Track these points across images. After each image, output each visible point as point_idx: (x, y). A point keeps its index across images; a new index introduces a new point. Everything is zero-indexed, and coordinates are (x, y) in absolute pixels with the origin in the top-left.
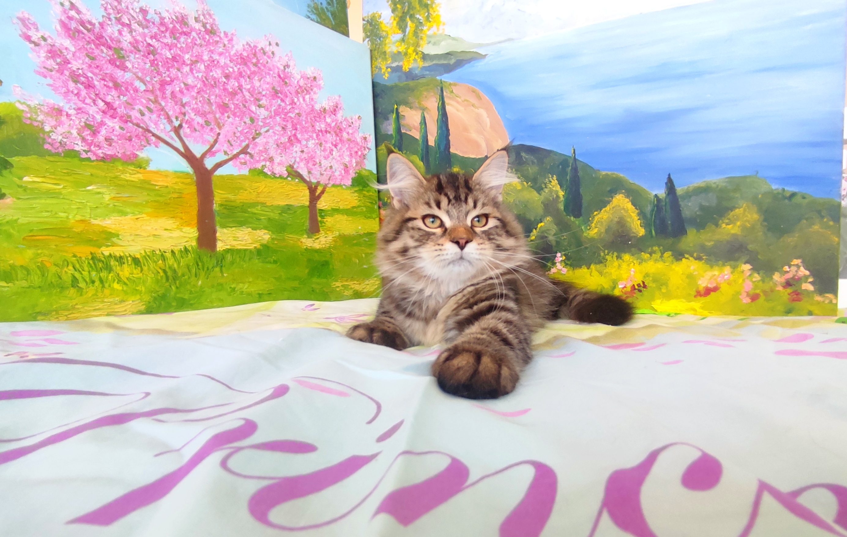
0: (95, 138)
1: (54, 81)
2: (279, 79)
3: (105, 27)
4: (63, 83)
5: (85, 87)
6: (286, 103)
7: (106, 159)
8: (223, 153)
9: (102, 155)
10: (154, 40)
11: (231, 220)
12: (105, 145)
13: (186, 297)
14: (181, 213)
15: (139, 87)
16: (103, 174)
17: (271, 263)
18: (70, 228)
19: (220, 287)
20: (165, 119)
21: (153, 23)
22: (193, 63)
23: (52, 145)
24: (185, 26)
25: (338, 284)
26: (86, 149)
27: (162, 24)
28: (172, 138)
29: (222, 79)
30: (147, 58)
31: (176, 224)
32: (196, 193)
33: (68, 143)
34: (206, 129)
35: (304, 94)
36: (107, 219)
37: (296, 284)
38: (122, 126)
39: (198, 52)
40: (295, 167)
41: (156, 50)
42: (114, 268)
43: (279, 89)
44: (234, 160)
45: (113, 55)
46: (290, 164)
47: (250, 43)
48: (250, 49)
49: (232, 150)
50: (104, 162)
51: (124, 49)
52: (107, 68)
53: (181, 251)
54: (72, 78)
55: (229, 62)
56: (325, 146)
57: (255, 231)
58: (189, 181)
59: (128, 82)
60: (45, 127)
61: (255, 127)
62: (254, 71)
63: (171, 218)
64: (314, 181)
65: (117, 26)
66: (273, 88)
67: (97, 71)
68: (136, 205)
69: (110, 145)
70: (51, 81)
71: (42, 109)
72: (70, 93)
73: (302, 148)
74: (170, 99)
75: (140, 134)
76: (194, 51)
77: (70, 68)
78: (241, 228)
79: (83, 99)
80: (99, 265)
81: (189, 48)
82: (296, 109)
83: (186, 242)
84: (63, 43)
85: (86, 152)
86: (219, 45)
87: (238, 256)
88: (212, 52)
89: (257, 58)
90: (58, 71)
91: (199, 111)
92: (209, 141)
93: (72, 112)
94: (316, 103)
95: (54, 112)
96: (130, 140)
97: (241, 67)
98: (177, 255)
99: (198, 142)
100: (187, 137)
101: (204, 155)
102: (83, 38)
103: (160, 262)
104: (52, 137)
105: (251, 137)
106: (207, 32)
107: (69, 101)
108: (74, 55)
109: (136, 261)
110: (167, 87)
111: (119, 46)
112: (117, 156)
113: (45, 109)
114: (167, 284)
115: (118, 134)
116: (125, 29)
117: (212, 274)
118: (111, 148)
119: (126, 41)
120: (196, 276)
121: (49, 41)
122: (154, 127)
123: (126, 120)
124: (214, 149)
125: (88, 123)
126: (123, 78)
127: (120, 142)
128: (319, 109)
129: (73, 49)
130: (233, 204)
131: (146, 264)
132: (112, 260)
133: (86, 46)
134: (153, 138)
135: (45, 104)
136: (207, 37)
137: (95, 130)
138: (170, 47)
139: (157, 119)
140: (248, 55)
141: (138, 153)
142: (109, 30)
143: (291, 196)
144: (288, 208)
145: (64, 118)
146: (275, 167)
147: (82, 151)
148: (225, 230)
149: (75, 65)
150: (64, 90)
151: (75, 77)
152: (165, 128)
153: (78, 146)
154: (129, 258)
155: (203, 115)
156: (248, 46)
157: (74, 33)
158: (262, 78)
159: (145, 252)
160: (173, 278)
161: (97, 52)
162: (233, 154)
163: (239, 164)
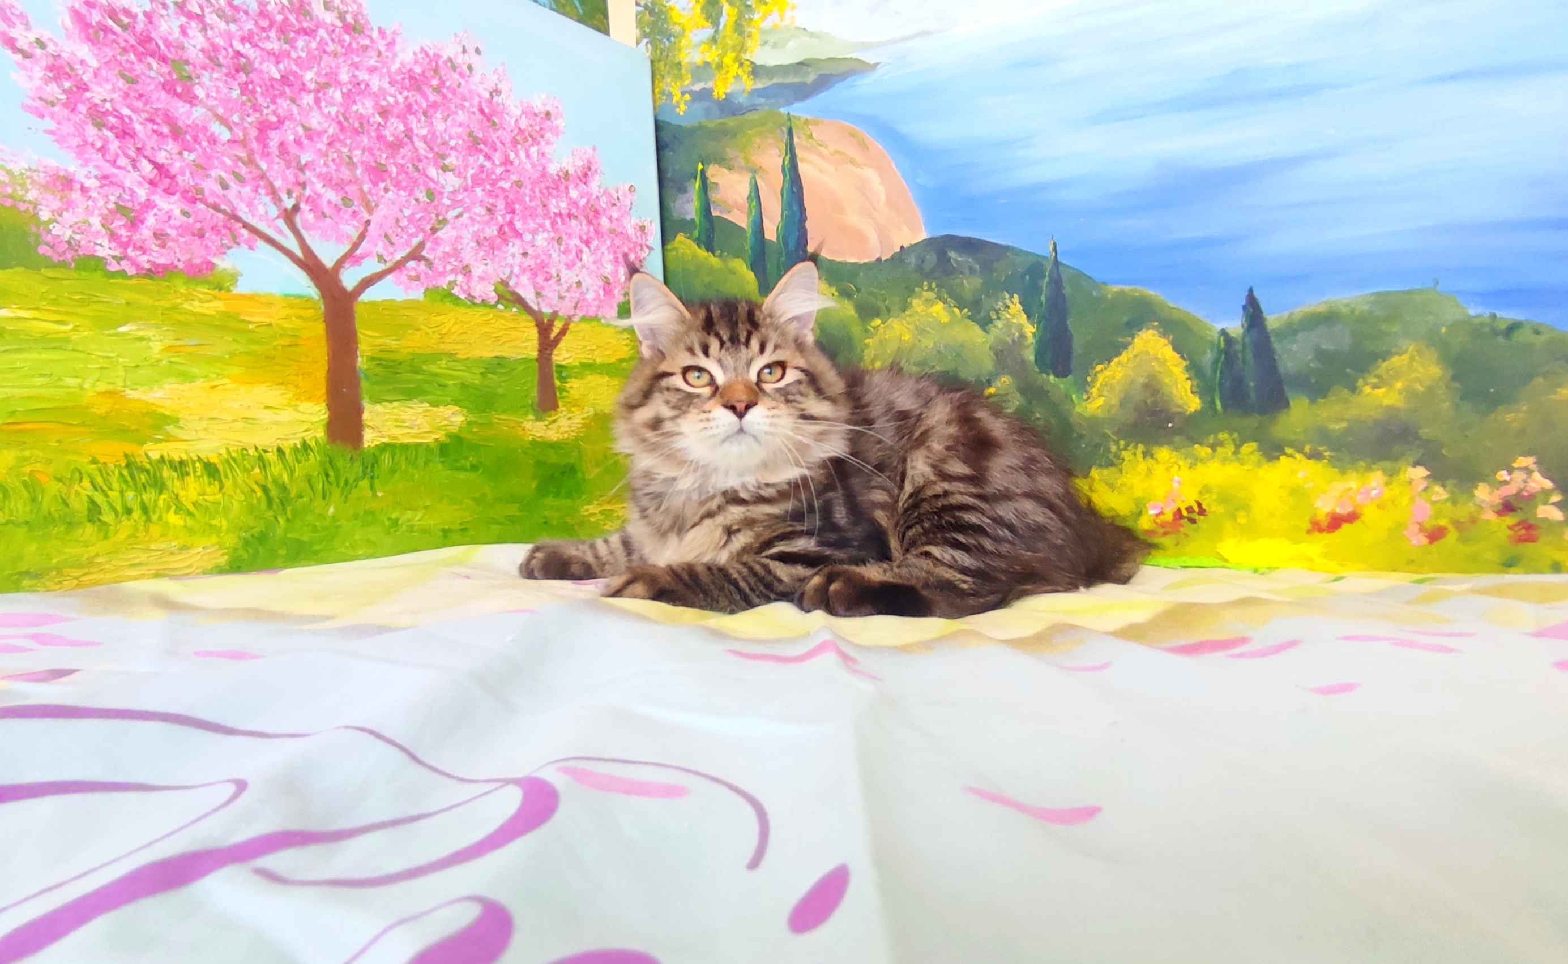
0: (135, 232)
1: (59, 123)
2: (481, 117)
3: (155, 20)
4: (75, 127)
5: (117, 137)
6: (493, 163)
7: (156, 272)
8: (376, 259)
9: (147, 266)
10: (248, 45)
11: (390, 388)
12: (153, 246)
13: (305, 538)
14: (297, 375)
15: (220, 134)
16: (150, 302)
17: (466, 470)
18: (87, 407)
19: (369, 518)
20: (267, 194)
21: (247, 13)
22: (321, 88)
23: (52, 247)
24: (305, 16)
25: (593, 508)
26: (117, 253)
27: (263, 14)
28: (280, 232)
29: (374, 116)
30: (235, 79)
31: (287, 396)
32: (325, 337)
33: (83, 242)
34: (345, 212)
35: (527, 144)
36: (156, 388)
37: (513, 510)
38: (186, 208)
39: (331, 68)
40: (511, 283)
41: (250, 62)
42: (169, 483)
43: (481, 135)
44: (397, 272)
45: (170, 73)
46: (502, 280)
47: (426, 49)
48: (427, 59)
49: (392, 254)
50: (151, 278)
51: (191, 61)
52: (158, 100)
53: (295, 449)
54: (93, 119)
55: (387, 85)
56: (567, 244)
57: (435, 409)
58: (310, 313)
59: (197, 125)
60: (41, 213)
61: (435, 207)
62: (435, 102)
63: (278, 384)
64: (547, 310)
65: (178, 19)
66: (471, 134)
67: (139, 104)
68: (211, 361)
69: (163, 246)
70: (52, 125)
71: (36, 178)
72: (89, 147)
73: (524, 249)
74: (278, 156)
75: (220, 224)
76: (322, 65)
77: (88, 100)
78: (409, 404)
79: (112, 159)
80: (140, 479)
81: (312, 60)
82: (513, 173)
83: (306, 431)
84: (76, 52)
85: (118, 259)
86: (369, 54)
87: (404, 457)
88: (355, 66)
89: (441, 78)
90: (65, 105)
91: (331, 180)
92: (348, 237)
93: (91, 183)
94: (550, 161)
95: (58, 184)
96: (201, 236)
97: (410, 94)
98: (287, 456)
99: (328, 239)
100: (307, 229)
101: (340, 264)
102: (114, 41)
103: (257, 470)
104: (54, 232)
105: (429, 227)
106: (348, 28)
107: (86, 163)
108: (96, 75)
109: (211, 470)
110: (272, 134)
111: (181, 57)
112: (176, 267)
113: (41, 178)
114: (270, 513)
115: (177, 223)
116: (193, 24)
117: (355, 494)
118: (164, 251)
119: (195, 46)
120: (324, 498)
121: (51, 48)
122: (247, 210)
123: (192, 196)
124: (358, 252)
125: (121, 203)
126: (188, 118)
127: (182, 239)
128: (555, 173)
129: (94, 63)
130: (392, 356)
131: (230, 476)
132: (165, 468)
133: (119, 57)
134: (245, 233)
135: (41, 169)
136: (347, 38)
137: (136, 217)
138: (277, 58)
139: (253, 195)
140: (423, 72)
141: (215, 260)
142: (164, 26)
143: (503, 340)
144: (499, 363)
145: (76, 195)
146: (473, 284)
147: (109, 258)
148: (379, 408)
149: (98, 93)
150: (77, 141)
151: (97, 115)
152: (266, 212)
153: (102, 249)
154: (198, 465)
155: (339, 186)
156: (423, 55)
157: (96, 32)
158: (448, 116)
159: (228, 452)
160: (282, 502)
161: (139, 68)
162: (394, 261)
163: (406, 280)
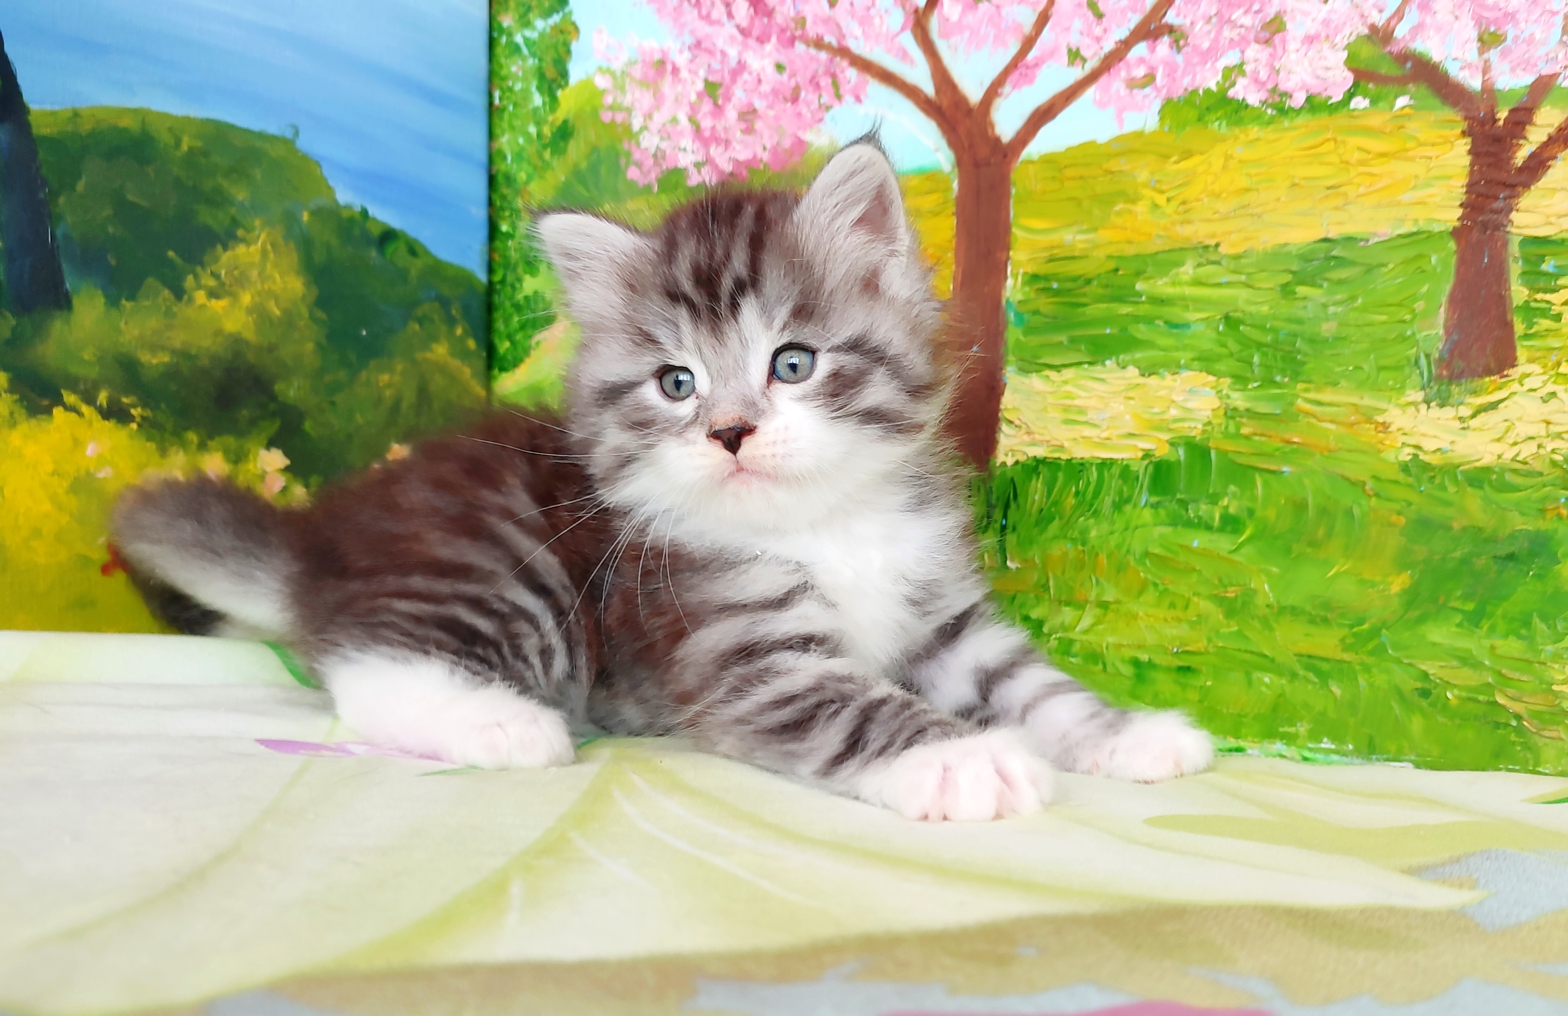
8: (1065, 61)
11: (1063, 338)
17: (1210, 527)
23: (640, 166)
26: (699, 157)
28: (904, 55)
38: (781, 58)
57: (1153, 381)
58: (933, 200)
60: (634, 121)
69: (750, 130)
72: (686, 5)
79: (707, 12)
85: (699, 166)
92: (1017, 30)
93: (684, 58)
95: (652, 72)
96: (795, 100)
99: (979, 46)
100: (948, 34)
104: (643, 145)
107: (681, 30)
112: (759, 161)
113: (639, 71)
115: (769, 89)
118: (749, 139)
122: (859, 31)
123: (791, 35)
125: (711, 78)
127: (772, 113)
135: (640, 58)
137: (723, 95)
141: (807, 135)
146: (1287, 61)
152: (886, 24)
153: (685, 156)
162: (1102, 54)
163: (1123, 91)
